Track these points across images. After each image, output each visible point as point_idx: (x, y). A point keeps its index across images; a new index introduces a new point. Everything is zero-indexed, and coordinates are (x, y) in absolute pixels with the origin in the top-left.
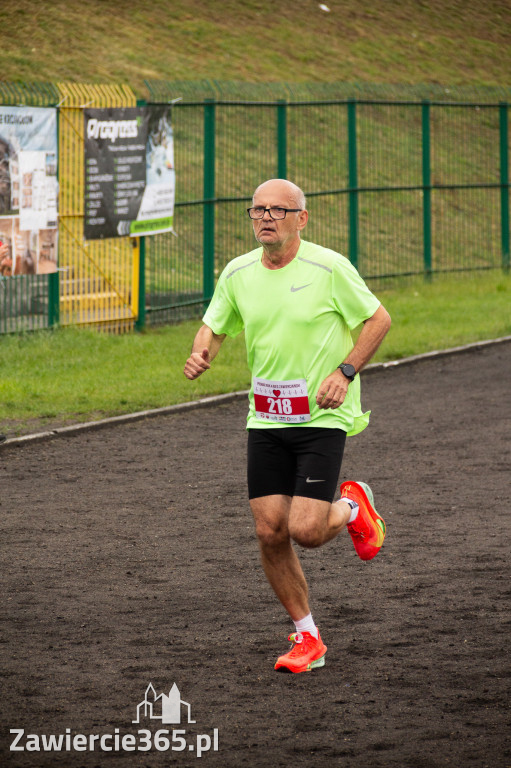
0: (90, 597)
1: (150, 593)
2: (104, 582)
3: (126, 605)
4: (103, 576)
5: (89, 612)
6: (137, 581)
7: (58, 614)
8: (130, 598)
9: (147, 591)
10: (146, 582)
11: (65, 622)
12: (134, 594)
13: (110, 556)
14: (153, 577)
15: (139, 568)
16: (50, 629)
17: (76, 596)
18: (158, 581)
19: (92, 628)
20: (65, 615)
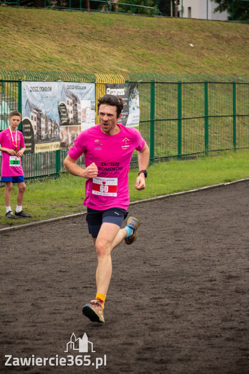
0: (131, 271)
1: (155, 270)
2: (135, 266)
3: (146, 274)
4: (134, 263)
5: (132, 277)
6: (148, 265)
7: (121, 278)
8: (147, 272)
9: (152, 269)
10: (152, 266)
11: (124, 281)
12: (148, 270)
13: (136, 256)
14: (154, 264)
15: (148, 260)
16: (119, 284)
17: (126, 271)
18: (156, 265)
19: (135, 283)
20: (124, 278)
